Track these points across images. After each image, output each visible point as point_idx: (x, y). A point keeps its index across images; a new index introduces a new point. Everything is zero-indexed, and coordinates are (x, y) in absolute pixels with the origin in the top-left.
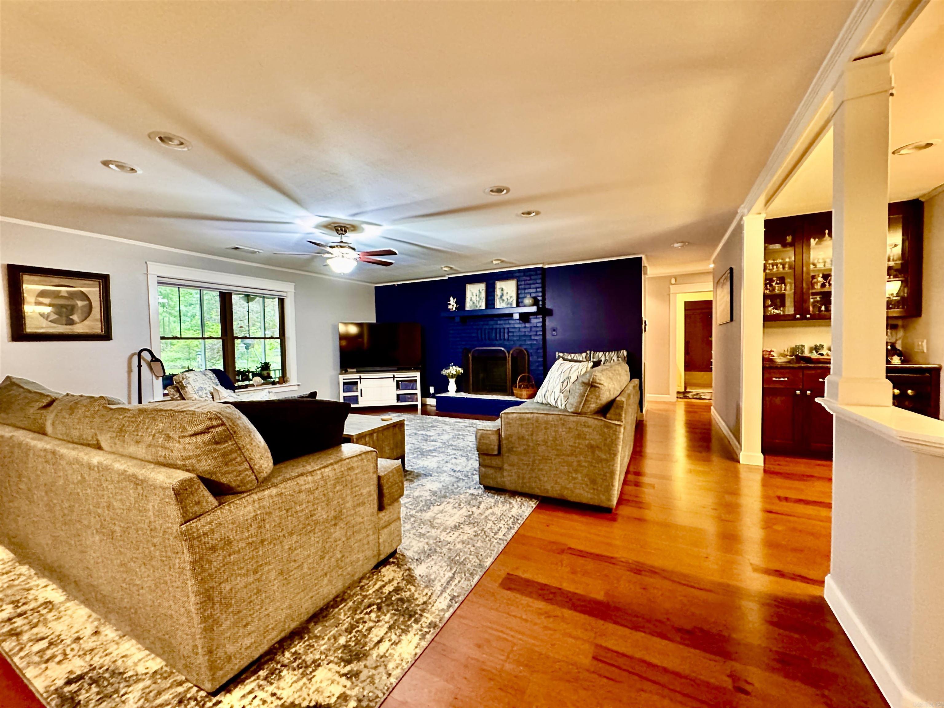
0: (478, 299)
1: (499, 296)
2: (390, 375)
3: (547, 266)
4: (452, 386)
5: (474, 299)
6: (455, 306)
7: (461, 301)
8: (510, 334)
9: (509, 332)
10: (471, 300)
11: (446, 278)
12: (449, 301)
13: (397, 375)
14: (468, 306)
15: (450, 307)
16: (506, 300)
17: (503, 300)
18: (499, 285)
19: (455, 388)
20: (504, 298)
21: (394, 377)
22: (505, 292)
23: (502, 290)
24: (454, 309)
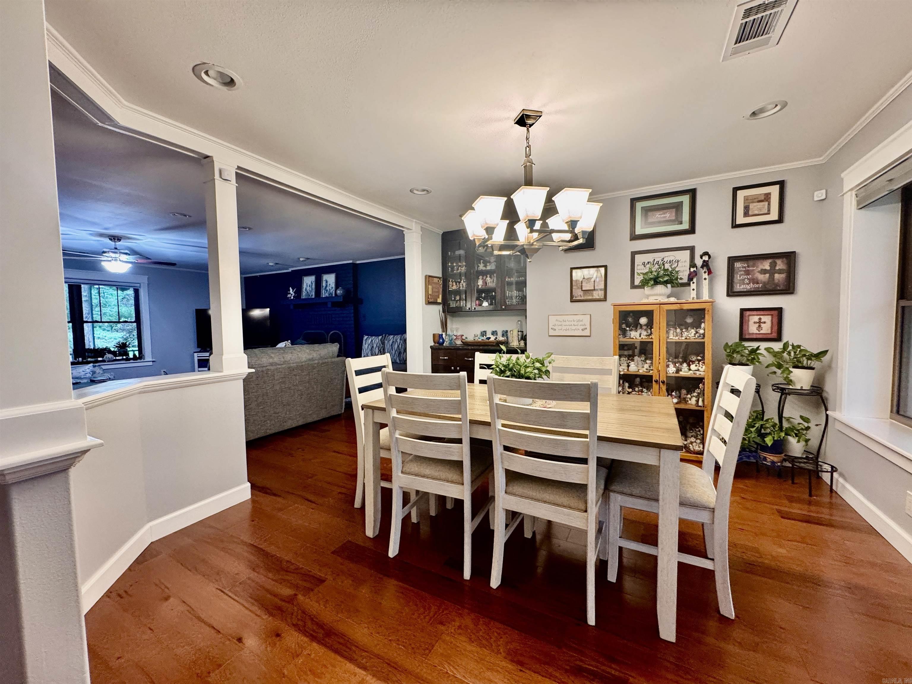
1: (324, 287)
3: (358, 262)
6: (294, 294)
7: (299, 292)
11: (290, 270)
12: (289, 290)
14: (304, 295)
15: (289, 296)
16: (329, 290)
20: (328, 288)
22: (328, 284)
24: (292, 298)
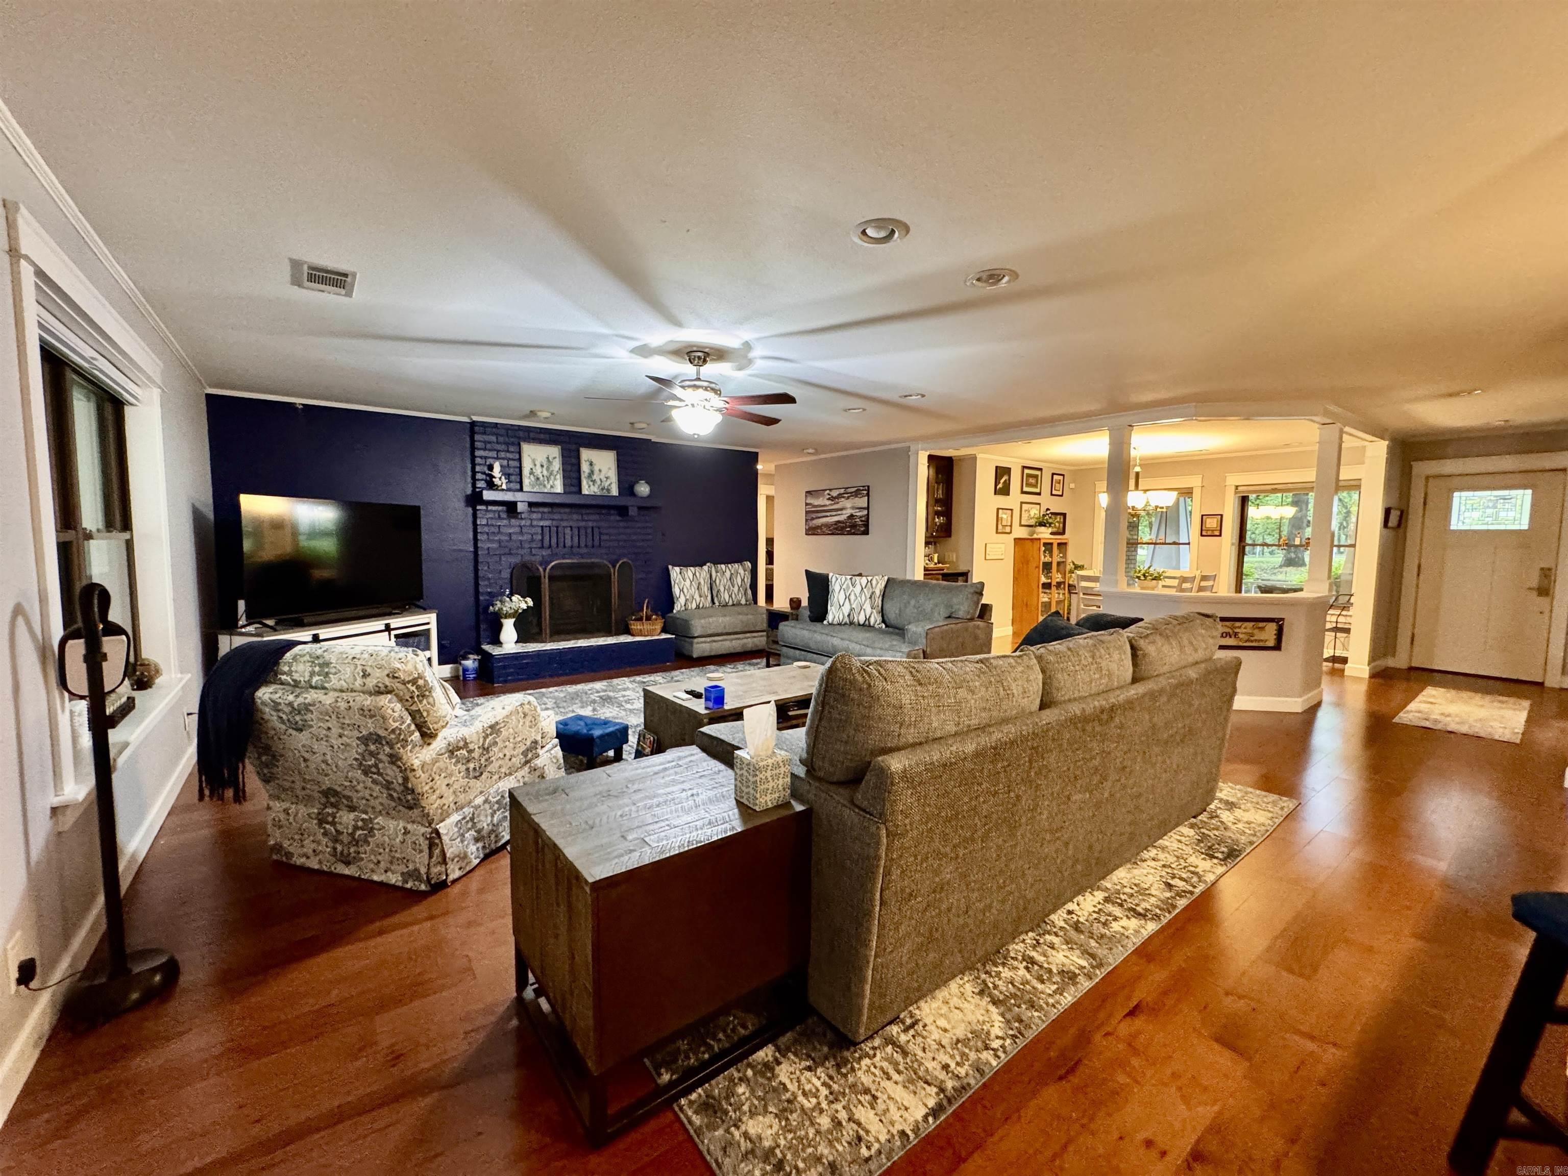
0: (545, 473)
1: (586, 474)
2: (379, 624)
4: (509, 632)
5: (538, 471)
6: (503, 480)
7: (515, 473)
8: (604, 537)
9: (600, 533)
10: (532, 473)
13: (395, 622)
14: (528, 484)
16: (599, 482)
17: (594, 482)
18: (586, 454)
19: (515, 636)
20: (597, 478)
21: (388, 628)
22: (596, 468)
23: (591, 464)
